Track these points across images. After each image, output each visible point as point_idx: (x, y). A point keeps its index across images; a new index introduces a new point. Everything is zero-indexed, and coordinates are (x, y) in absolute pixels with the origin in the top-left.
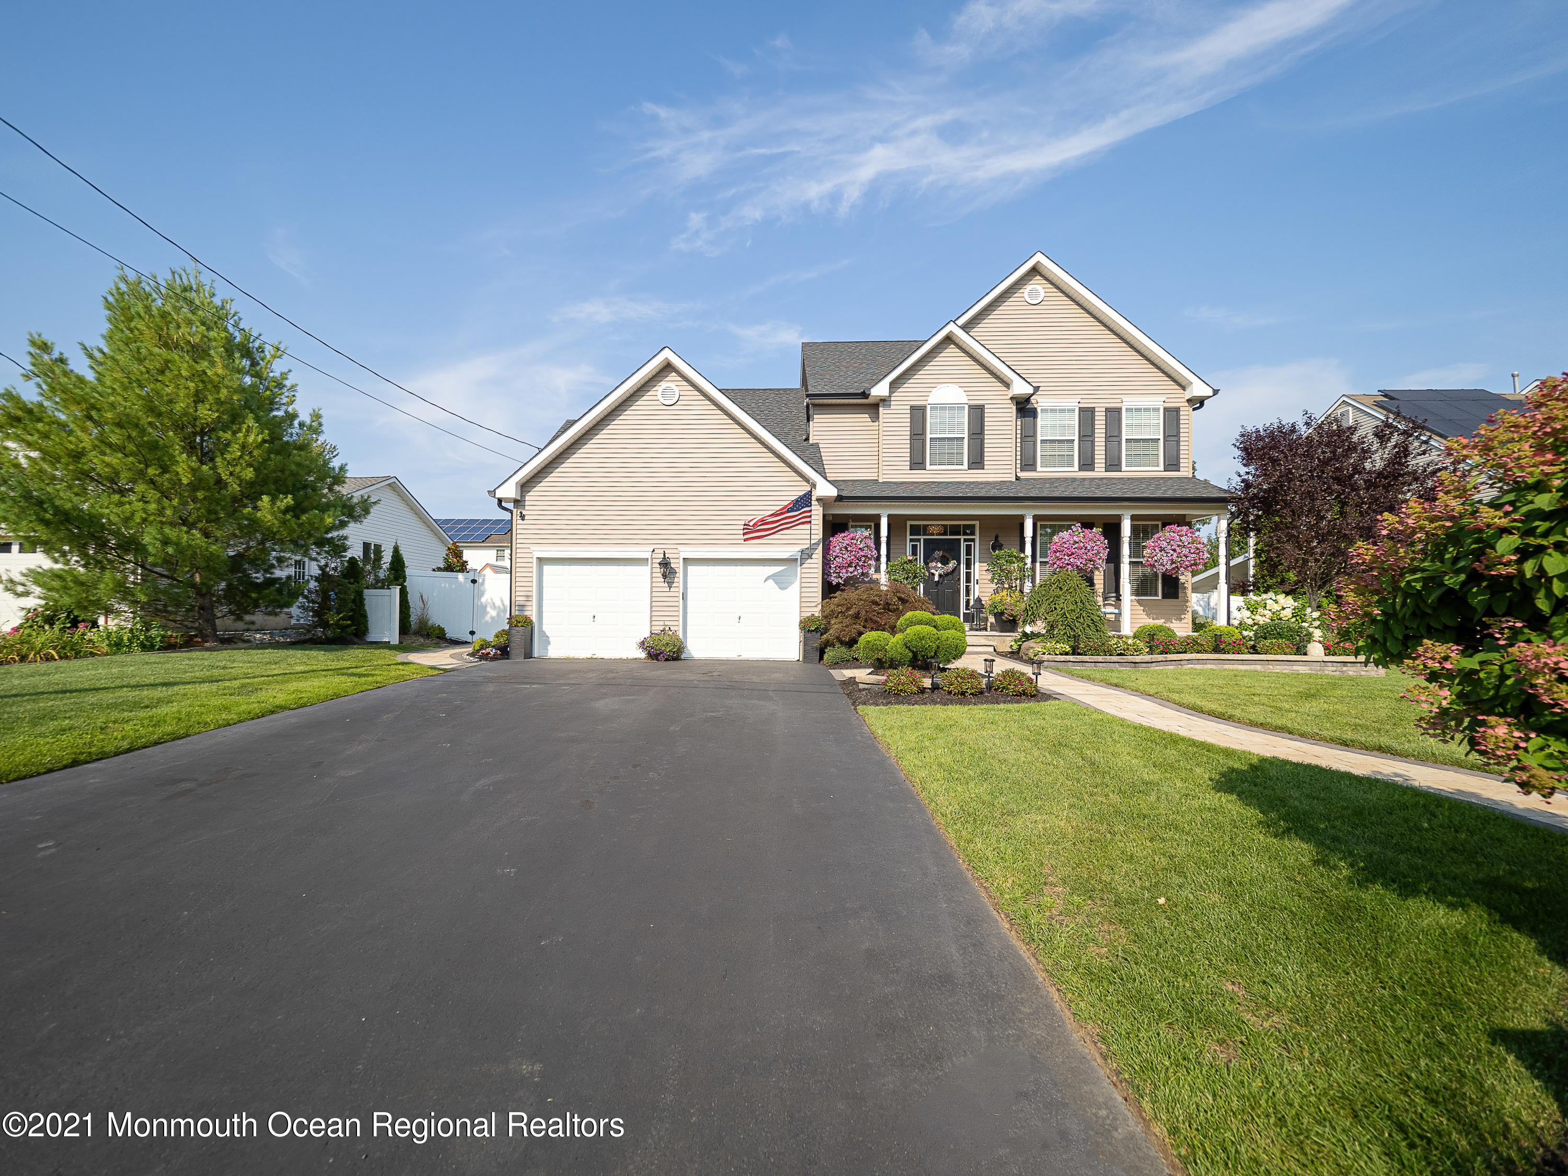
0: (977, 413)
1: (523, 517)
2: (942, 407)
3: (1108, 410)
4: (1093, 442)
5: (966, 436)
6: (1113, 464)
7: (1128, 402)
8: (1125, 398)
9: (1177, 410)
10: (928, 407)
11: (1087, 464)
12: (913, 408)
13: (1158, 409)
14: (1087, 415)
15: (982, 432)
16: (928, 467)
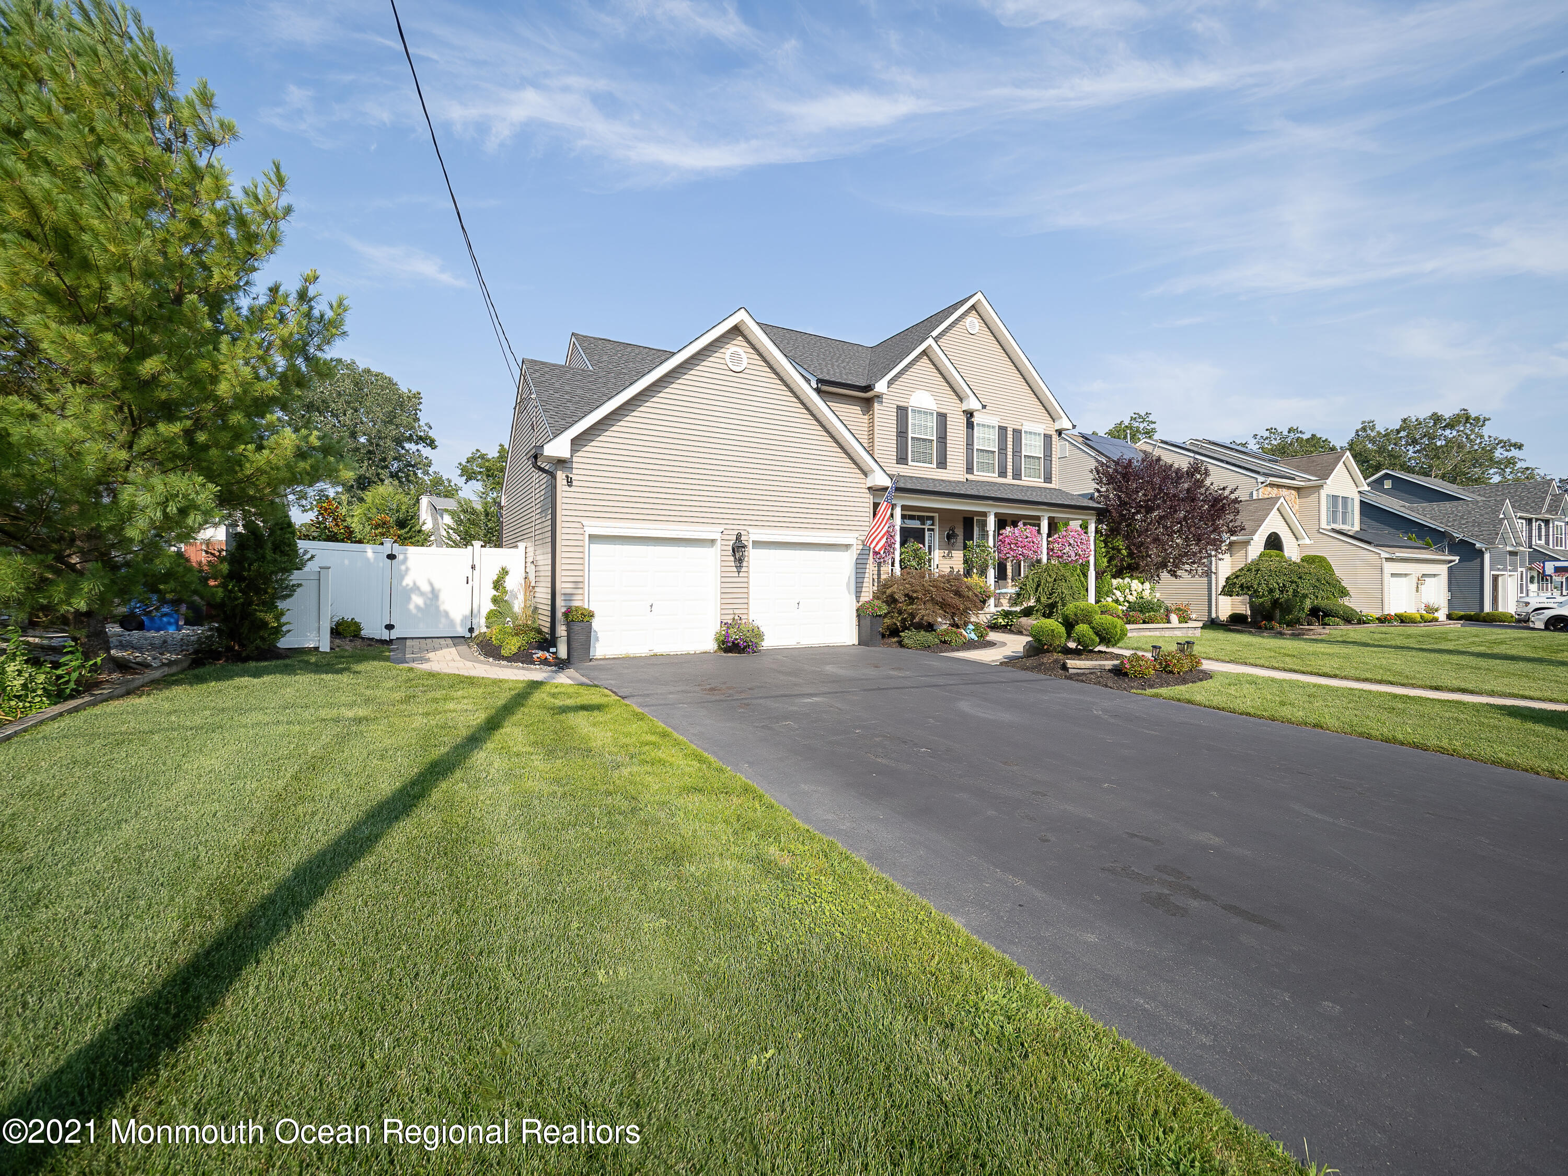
0: (942, 418)
1: (570, 482)
2: (918, 411)
3: (1014, 430)
4: (1006, 454)
5: (935, 438)
6: (1017, 475)
7: (1027, 427)
8: (1025, 423)
9: (1051, 437)
10: (910, 409)
11: (1003, 474)
12: (899, 408)
13: (1039, 434)
14: (1003, 430)
15: (945, 438)
16: (910, 463)
